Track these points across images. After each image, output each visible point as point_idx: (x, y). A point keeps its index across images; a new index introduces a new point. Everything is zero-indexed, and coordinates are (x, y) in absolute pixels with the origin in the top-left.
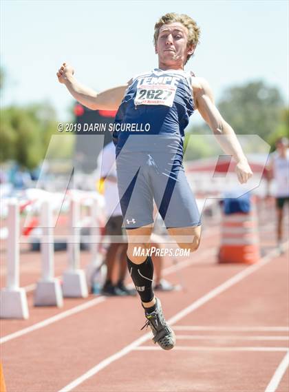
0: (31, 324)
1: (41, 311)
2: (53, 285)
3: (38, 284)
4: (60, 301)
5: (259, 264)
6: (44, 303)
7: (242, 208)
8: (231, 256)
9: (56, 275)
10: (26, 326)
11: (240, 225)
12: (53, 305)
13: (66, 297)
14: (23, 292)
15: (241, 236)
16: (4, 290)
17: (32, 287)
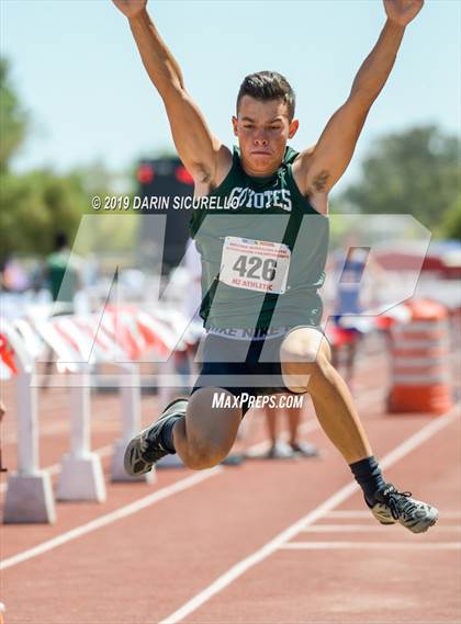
10: (102, 514)
14: (95, 459)
16: (67, 457)
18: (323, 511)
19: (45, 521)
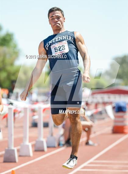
0: (34, 158)
1: (38, 153)
2: (42, 142)
3: (37, 142)
4: (46, 149)
6: (39, 150)
7: (123, 110)
8: (119, 130)
9: (44, 137)
10: (32, 160)
11: (122, 117)
12: (43, 151)
13: (48, 147)
14: (30, 145)
15: (122, 122)
16: (22, 144)
17: (34, 142)
18: (91, 160)
19: (15, 162)
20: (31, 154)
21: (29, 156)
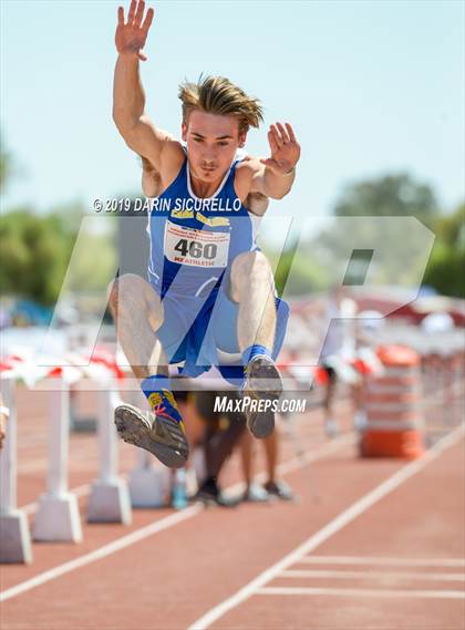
0: (87, 551)
2: (115, 492)
3: (95, 487)
4: (127, 514)
5: (423, 459)
6: (102, 518)
8: (382, 446)
9: (121, 471)
12: (115, 521)
13: (135, 507)
14: (72, 499)
15: (398, 415)
17: (85, 490)
18: (297, 556)
19: (21, 562)
20: (77, 533)
21: (70, 542)
